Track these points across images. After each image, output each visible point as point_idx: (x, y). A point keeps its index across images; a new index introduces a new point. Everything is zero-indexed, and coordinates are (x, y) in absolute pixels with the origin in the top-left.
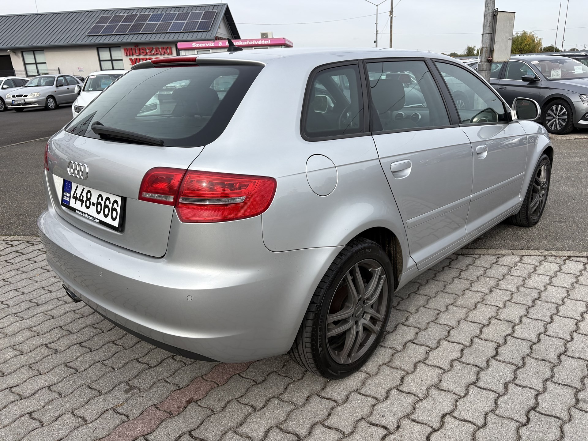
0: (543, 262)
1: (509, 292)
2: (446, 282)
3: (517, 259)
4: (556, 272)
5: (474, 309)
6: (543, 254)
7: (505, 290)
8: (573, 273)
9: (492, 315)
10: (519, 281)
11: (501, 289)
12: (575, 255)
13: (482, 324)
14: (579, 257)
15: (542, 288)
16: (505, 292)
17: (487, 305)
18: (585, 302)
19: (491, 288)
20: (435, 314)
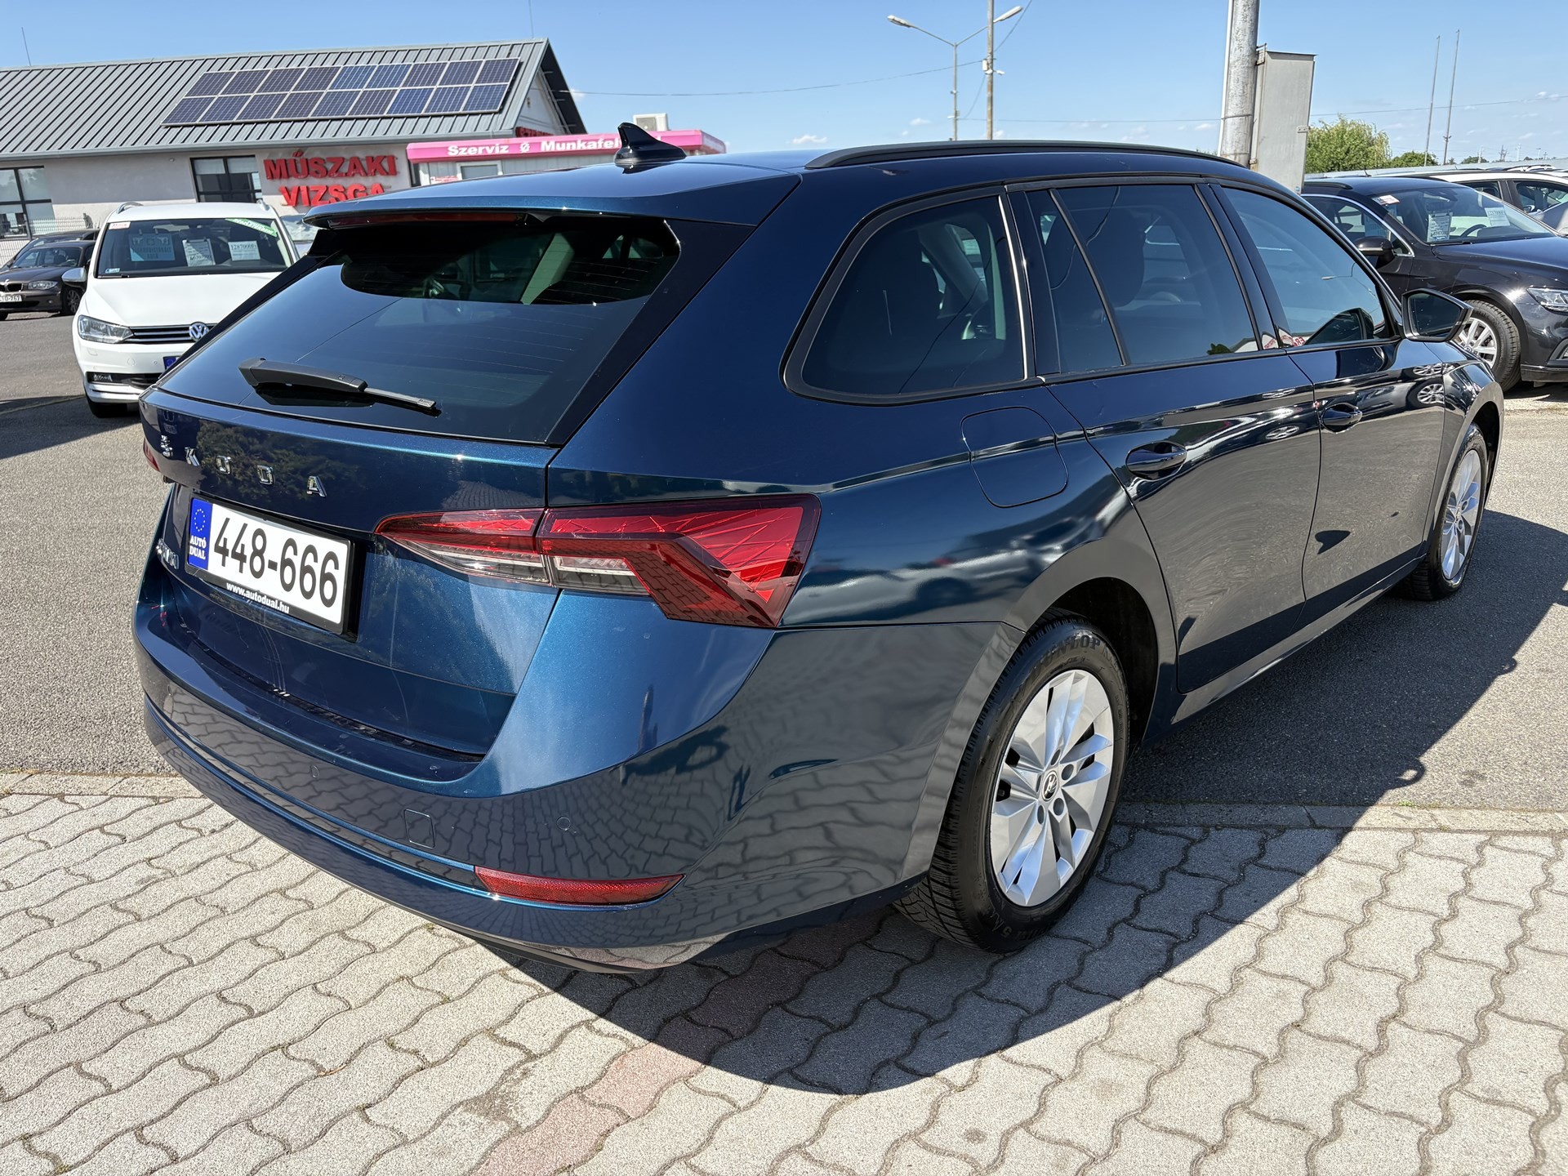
0: (1410, 857)
1: (1299, 988)
2: (1086, 942)
3: (1325, 841)
4: (1455, 895)
5: (1173, 1068)
6: (1412, 825)
7: (1284, 977)
8: (1510, 900)
9: (1239, 1097)
10: (1330, 938)
11: (1271, 975)
12: (1515, 828)
13: (1202, 1141)
14: (1526, 833)
15: (1412, 973)
16: (1285, 985)
17: (1223, 1046)
18: (1556, 1027)
19: (1238, 970)
20: (1038, 1090)
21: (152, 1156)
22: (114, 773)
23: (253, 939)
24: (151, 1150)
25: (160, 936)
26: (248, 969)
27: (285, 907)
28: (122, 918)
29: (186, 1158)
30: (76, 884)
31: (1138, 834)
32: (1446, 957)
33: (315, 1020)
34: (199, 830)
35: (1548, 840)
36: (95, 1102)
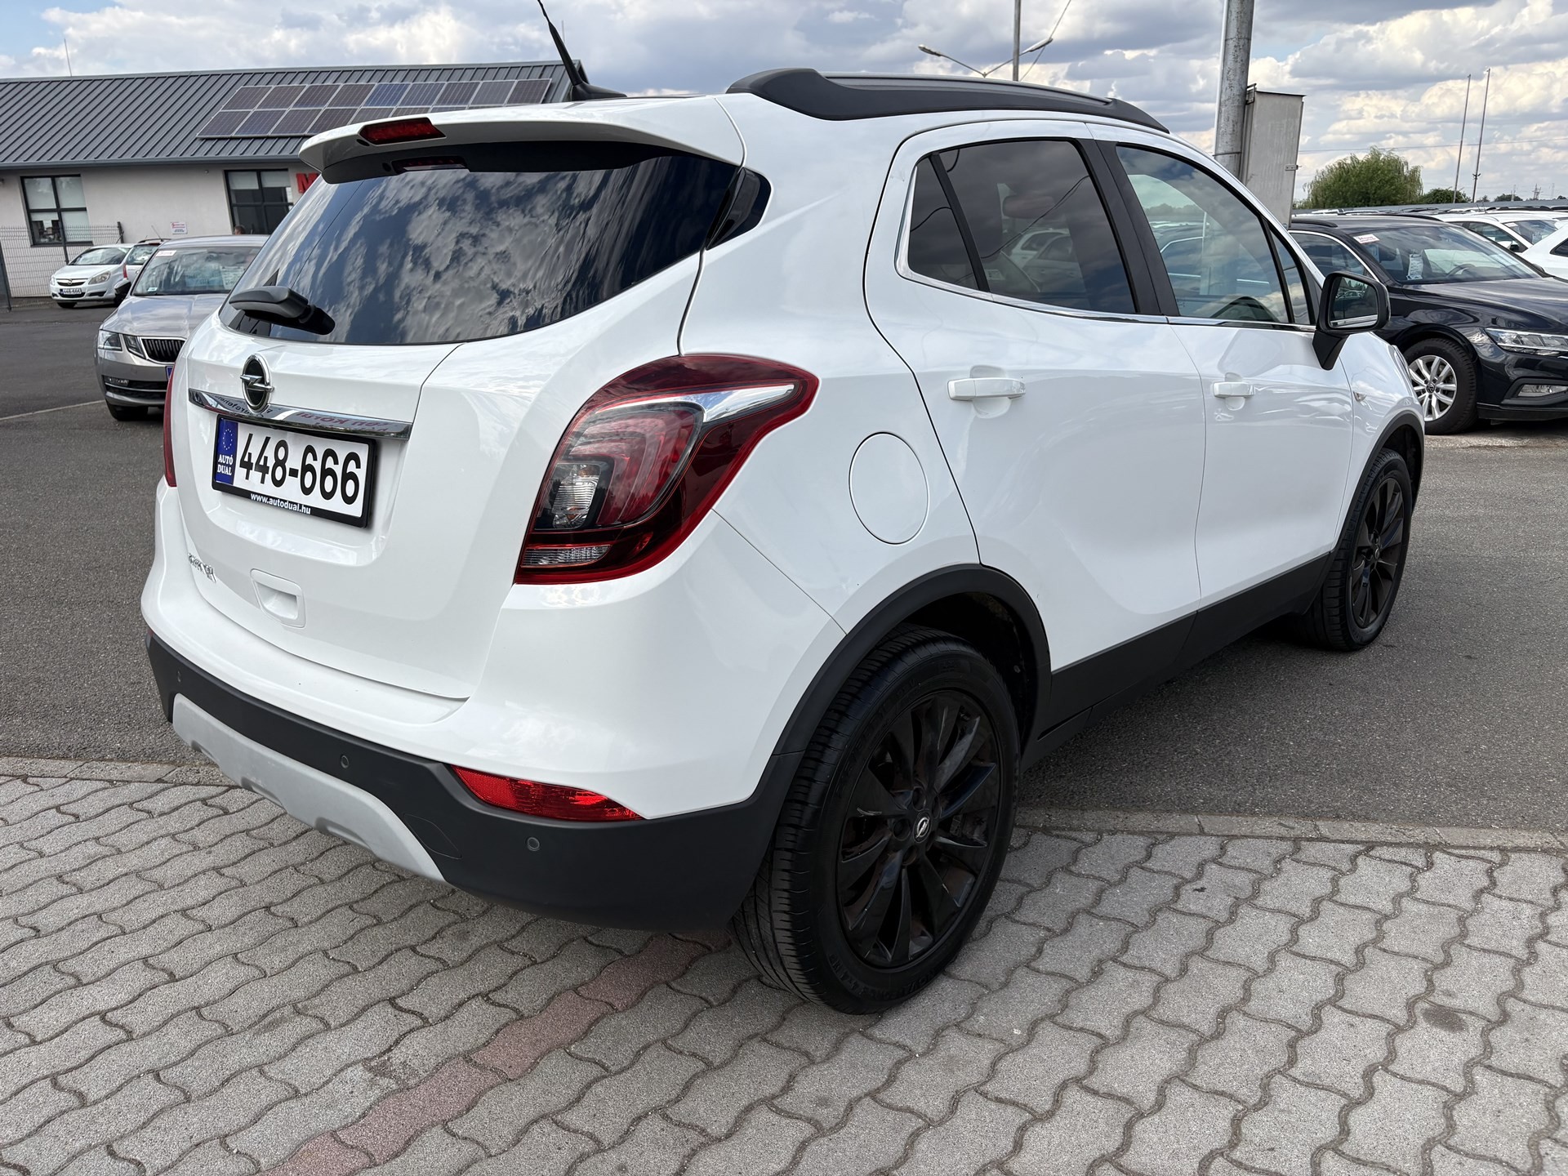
0: (1287, 865)
1: (1153, 978)
3: (1209, 847)
4: (1317, 902)
5: (1021, 1047)
6: (1292, 833)
7: (1143, 968)
8: (1371, 905)
9: (1073, 1073)
11: (1130, 967)
12: (1391, 839)
13: (1031, 1111)
14: (1399, 845)
16: (1139, 976)
17: (1071, 1028)
18: (1388, 1021)
19: (1101, 962)
20: (889, 1063)
21: (64, 1100)
22: (77, 757)
23: (184, 912)
24: (63, 1095)
25: (98, 907)
26: (176, 939)
27: (220, 883)
28: (65, 889)
29: (95, 1103)
30: (27, 858)
31: (1035, 837)
32: (1297, 954)
33: (230, 986)
34: (149, 812)
35: (1422, 851)
36: (18, 1052)
